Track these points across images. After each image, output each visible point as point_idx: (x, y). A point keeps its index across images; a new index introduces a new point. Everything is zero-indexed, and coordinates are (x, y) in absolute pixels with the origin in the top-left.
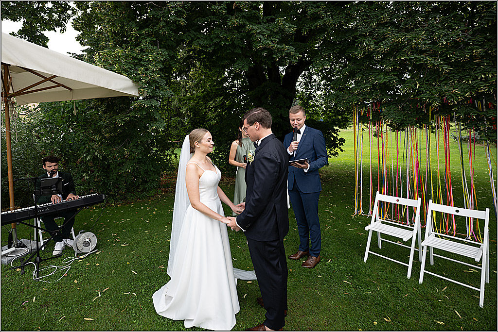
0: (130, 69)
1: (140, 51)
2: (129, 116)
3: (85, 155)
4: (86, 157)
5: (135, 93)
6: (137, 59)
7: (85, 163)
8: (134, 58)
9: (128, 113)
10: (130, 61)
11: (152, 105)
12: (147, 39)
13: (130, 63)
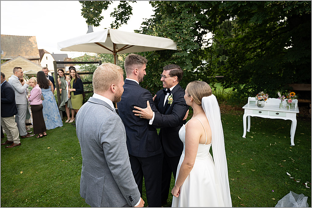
0: (174, 33)
1: (180, 19)
2: (171, 62)
3: (150, 84)
4: (150, 85)
5: (175, 48)
6: (178, 26)
7: (150, 88)
8: (176, 25)
9: (171, 61)
10: (173, 27)
11: (183, 56)
12: (186, 10)
13: (173, 29)
